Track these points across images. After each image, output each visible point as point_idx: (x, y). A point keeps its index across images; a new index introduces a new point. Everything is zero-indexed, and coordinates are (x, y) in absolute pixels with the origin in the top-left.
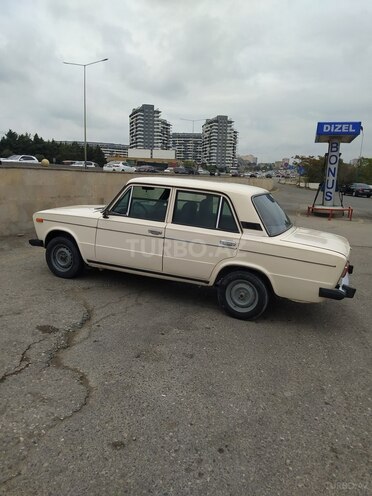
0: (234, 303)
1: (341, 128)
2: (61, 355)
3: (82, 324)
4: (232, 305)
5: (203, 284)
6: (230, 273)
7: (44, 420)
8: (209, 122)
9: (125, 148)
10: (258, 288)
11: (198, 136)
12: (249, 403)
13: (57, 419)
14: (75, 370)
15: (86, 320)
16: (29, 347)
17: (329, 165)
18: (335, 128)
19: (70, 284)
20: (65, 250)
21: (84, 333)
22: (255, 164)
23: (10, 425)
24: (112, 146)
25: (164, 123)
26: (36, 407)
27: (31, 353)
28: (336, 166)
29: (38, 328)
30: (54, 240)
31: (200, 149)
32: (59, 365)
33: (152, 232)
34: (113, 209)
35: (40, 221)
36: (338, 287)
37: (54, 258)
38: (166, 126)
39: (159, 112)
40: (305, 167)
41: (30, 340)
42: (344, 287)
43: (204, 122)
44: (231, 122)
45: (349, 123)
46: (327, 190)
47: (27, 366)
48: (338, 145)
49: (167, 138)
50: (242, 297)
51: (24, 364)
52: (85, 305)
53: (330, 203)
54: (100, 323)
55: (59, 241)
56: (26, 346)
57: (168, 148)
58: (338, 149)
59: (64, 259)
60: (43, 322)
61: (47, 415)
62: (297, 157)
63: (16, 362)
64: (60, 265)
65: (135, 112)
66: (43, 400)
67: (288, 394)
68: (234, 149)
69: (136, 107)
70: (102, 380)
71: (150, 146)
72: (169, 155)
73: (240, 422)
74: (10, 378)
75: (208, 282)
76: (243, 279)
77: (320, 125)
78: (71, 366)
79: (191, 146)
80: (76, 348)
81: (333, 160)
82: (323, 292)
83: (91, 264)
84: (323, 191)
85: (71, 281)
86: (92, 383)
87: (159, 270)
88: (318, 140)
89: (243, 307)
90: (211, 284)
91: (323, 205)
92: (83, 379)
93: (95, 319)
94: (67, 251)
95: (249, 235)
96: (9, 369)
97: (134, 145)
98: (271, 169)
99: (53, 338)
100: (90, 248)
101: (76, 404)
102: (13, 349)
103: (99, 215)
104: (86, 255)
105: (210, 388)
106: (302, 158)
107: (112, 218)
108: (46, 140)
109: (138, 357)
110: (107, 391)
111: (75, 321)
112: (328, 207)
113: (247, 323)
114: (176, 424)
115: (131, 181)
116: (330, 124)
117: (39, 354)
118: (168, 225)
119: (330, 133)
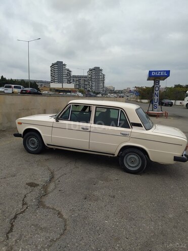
0: (128, 165)
1: (160, 74)
2: (43, 200)
3: (50, 180)
4: (127, 167)
5: (112, 156)
6: (126, 149)
7: (45, 241)
8: (91, 70)
9: (49, 83)
10: (142, 158)
11: (86, 77)
12: (153, 223)
13: (52, 241)
14: (53, 209)
15: (52, 178)
16: (25, 197)
17: (155, 92)
18: (157, 73)
19: (38, 157)
20: (34, 139)
21: (52, 186)
22: (114, 90)
23: (26, 247)
24: (41, 82)
25: (68, 70)
26: (38, 234)
27: (27, 200)
28: (158, 92)
29: (27, 184)
30: (28, 134)
31: (86, 83)
32: (44, 206)
33: (83, 129)
34: (61, 117)
35: (20, 123)
36: (183, 156)
37: (28, 143)
38: (69, 72)
39: (65, 65)
40: (139, 92)
41: (24, 192)
42: (185, 155)
43: (88, 70)
44: (102, 70)
45: (164, 71)
46: (154, 103)
47: (27, 208)
48: (159, 81)
49: (70, 78)
50: (133, 162)
51: (25, 207)
52: (49, 169)
53: (156, 110)
54: (59, 180)
55: (31, 134)
56: (23, 196)
57: (70, 83)
58: (159, 84)
59: (33, 144)
60: (29, 181)
61: (46, 239)
62: (136, 87)
63: (20, 206)
64: (31, 147)
65: (53, 65)
66: (41, 229)
67: (171, 216)
68: (103, 83)
69: (54, 63)
70: (70, 214)
71: (61, 82)
72: (71, 86)
73: (152, 234)
74: (19, 216)
75: (114, 155)
76: (133, 152)
77: (150, 72)
78: (51, 206)
79: (82, 82)
80: (50, 195)
81: (157, 89)
82: (176, 159)
83: (48, 146)
84: (153, 104)
85: (38, 156)
86: (65, 216)
87: (87, 149)
88: (148, 79)
89: (133, 167)
90: (116, 155)
91: (153, 110)
92: (59, 214)
93: (56, 177)
94: (35, 140)
95: (135, 130)
96: (17, 211)
97: (53, 81)
98: (122, 93)
99: (37, 189)
100: (49, 137)
101: (60, 230)
102: (16, 198)
103: (53, 120)
104: (46, 142)
105: (130, 215)
106: (138, 88)
107: (61, 122)
108: (7, 79)
109: (85, 199)
110: (75, 221)
111: (46, 179)
112: (155, 112)
113: (136, 175)
114: (118, 239)
115: (70, 102)
116: (155, 71)
117: (32, 200)
118: (91, 125)
119: (155, 76)
